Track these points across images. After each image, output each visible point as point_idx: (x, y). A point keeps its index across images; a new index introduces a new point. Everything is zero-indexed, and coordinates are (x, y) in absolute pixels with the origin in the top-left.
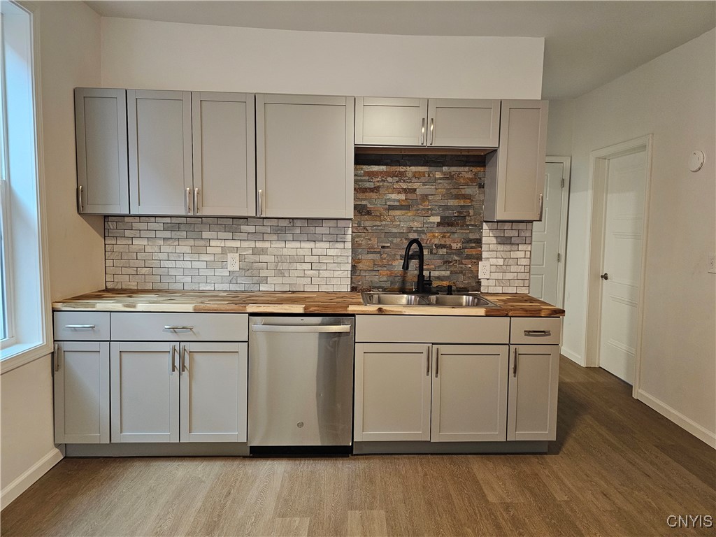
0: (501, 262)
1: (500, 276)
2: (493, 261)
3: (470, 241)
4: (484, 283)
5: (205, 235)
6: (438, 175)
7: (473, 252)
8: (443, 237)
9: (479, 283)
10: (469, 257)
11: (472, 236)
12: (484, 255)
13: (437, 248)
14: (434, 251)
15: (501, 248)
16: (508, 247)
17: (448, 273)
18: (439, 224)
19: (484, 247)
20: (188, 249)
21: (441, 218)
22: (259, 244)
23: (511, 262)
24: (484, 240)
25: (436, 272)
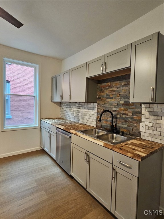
0: (151, 125)
1: (151, 132)
2: (147, 124)
3: (136, 113)
4: (142, 134)
5: (71, 107)
6: (123, 84)
7: (137, 118)
8: (125, 110)
9: (140, 133)
10: (135, 120)
11: (137, 110)
12: (143, 120)
13: (122, 114)
14: (121, 116)
15: (151, 117)
16: (155, 117)
17: (126, 126)
18: (123, 104)
19: (143, 116)
20: (69, 110)
21: (124, 102)
22: (79, 110)
23: (157, 125)
24: (143, 113)
25: (122, 125)
